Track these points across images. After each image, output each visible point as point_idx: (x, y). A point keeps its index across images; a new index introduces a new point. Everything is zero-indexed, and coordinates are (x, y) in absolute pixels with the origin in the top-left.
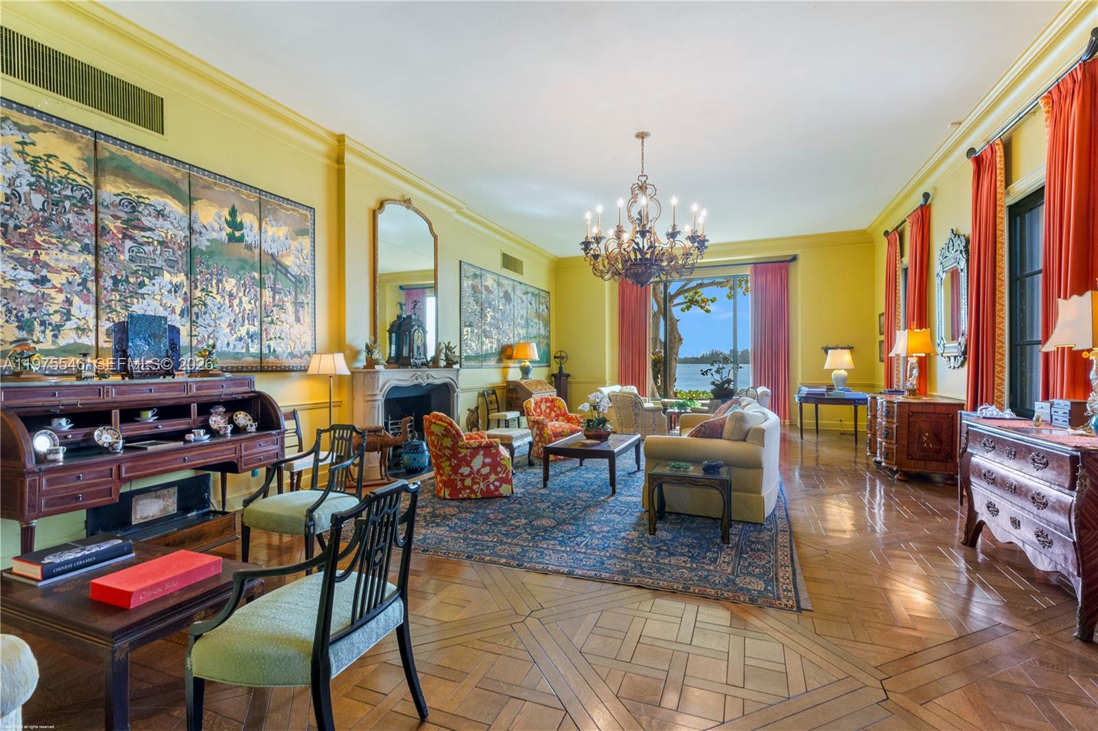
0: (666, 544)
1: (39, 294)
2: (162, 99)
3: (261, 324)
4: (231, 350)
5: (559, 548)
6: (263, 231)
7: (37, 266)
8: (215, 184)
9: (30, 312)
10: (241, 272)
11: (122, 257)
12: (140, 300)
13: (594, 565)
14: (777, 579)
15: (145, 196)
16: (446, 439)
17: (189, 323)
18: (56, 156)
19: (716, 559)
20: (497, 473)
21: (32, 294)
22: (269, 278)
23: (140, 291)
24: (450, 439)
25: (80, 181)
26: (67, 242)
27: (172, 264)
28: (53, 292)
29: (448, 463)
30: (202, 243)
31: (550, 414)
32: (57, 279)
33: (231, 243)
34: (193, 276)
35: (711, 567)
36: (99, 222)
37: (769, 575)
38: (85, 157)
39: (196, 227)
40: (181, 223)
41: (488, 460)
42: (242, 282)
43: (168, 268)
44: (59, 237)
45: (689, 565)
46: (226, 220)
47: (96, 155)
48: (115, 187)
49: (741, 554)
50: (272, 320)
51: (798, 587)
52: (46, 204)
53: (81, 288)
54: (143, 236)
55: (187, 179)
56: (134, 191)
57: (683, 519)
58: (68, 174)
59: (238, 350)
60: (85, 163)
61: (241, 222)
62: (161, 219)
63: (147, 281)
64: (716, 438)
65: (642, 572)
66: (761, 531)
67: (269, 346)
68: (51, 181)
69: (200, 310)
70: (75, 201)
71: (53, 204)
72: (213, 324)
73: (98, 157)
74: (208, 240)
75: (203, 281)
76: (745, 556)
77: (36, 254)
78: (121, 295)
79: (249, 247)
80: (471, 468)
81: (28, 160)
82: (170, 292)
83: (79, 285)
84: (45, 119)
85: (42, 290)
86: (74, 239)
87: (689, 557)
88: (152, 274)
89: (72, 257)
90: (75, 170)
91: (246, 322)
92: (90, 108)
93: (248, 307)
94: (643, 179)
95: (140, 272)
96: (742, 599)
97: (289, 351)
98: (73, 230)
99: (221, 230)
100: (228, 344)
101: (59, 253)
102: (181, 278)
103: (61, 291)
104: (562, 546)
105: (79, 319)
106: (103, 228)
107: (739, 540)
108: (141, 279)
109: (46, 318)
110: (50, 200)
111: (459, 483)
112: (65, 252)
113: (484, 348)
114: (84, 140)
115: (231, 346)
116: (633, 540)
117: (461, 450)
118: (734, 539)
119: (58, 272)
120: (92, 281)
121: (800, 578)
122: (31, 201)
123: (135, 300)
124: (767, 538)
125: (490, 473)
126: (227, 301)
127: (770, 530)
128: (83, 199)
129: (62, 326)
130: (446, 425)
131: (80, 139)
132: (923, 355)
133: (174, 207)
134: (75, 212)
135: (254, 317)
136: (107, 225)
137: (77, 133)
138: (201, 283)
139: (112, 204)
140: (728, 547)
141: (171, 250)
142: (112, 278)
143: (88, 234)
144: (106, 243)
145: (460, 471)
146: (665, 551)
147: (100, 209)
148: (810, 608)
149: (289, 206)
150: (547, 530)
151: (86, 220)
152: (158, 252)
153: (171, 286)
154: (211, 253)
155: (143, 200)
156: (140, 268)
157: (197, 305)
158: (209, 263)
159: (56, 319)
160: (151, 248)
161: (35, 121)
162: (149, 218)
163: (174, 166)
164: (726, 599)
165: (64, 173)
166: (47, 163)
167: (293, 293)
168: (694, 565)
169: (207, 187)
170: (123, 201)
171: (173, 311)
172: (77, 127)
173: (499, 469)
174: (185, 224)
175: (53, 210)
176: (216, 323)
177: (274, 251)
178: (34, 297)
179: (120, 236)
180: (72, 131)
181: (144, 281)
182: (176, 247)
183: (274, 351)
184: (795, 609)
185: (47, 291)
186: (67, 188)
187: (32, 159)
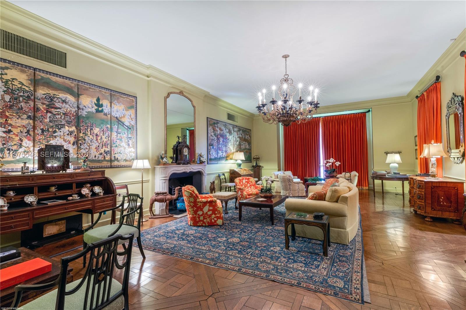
0: (293, 255)
1: (7, 137)
2: (66, 53)
3: (111, 147)
4: (97, 159)
5: (237, 255)
6: (112, 107)
7: (7, 125)
8: (90, 88)
9: (3, 145)
10: (102, 125)
11: (46, 121)
12: (54, 138)
13: (253, 267)
14: (352, 280)
15: (57, 94)
16: (191, 198)
17: (77, 148)
18: (16, 79)
19: (319, 266)
20: (215, 214)
21: (4, 137)
22: (115, 127)
23: (54, 135)
24: (193, 198)
25: (27, 89)
26: (21, 115)
27: (69, 123)
28: (14, 136)
29: (192, 209)
30: (84, 113)
31: (247, 185)
32: (15, 131)
33: (97, 113)
34: (79, 128)
35: (315, 271)
36: (36, 106)
37: (347, 278)
38: (30, 79)
39: (81, 107)
40: (73, 105)
41: (211, 208)
42: (102, 129)
43: (67, 125)
44: (17, 113)
45: (303, 269)
46: (95, 103)
47: (34, 78)
48: (43, 91)
49: (333, 263)
50: (116, 145)
51: (364, 287)
52: (11, 99)
53: (27, 134)
54: (56, 111)
55: (77, 86)
56: (52, 92)
57: (305, 241)
58: (22, 86)
59: (100, 159)
60: (30, 81)
61: (102, 104)
62: (64, 104)
63: (57, 130)
64: (322, 200)
65: (277, 272)
66: (346, 250)
67: (115, 157)
68: (14, 89)
69: (82, 142)
70: (24, 98)
71: (14, 99)
72: (88, 148)
73: (36, 79)
74: (86, 112)
75: (84, 129)
76: (335, 264)
77: (6, 120)
78: (45, 137)
79: (106, 114)
80: (203, 211)
81: (3, 81)
82: (68, 134)
83: (26, 133)
84: (11, 64)
85: (9, 136)
86: (24, 114)
87: (304, 264)
88: (60, 127)
89: (23, 121)
90: (25, 85)
91: (104, 146)
92: (33, 58)
93: (105, 140)
94: (286, 76)
95: (54, 127)
96: (329, 293)
97: (124, 158)
98: (24, 110)
99: (92, 108)
100: (95, 156)
101: (17, 120)
102: (73, 128)
103: (17, 136)
104: (239, 254)
105: (25, 147)
106: (37, 108)
107: (333, 255)
108: (55, 129)
109: (10, 147)
110: (13, 98)
111: (197, 219)
112: (20, 119)
113: (219, 155)
114: (29, 72)
115: (97, 157)
116: (277, 252)
117: (198, 203)
118: (330, 253)
119: (16, 127)
120: (32, 131)
121: (365, 280)
122: (4, 98)
123: (52, 139)
124: (349, 254)
125: (212, 214)
126: (95, 138)
127: (351, 249)
128: (28, 97)
129: (17, 150)
130: (191, 192)
131: (27, 71)
132: (439, 157)
133: (70, 98)
134: (24, 102)
135: (108, 144)
136: (39, 107)
137: (26, 69)
138: (83, 130)
139: (42, 98)
140: (326, 259)
141: (69, 117)
142: (41, 129)
143: (31, 111)
144: (39, 115)
145: (198, 213)
146: (292, 259)
147: (36, 100)
148: (369, 301)
149: (125, 96)
150: (234, 244)
151: (30, 105)
152: (63, 118)
153: (68, 132)
154: (88, 117)
155: (56, 96)
156: (54, 125)
157: (81, 140)
158: (87, 122)
159: (15, 148)
160: (60, 116)
161: (7, 65)
162: (59, 104)
163: (71, 81)
164: (320, 292)
165: (20, 86)
166: (12, 82)
167: (127, 133)
168: (306, 269)
169: (87, 89)
170: (47, 97)
171: (70, 143)
172: (26, 66)
173: (216, 212)
174: (76, 106)
175: (14, 101)
176: (89, 147)
177: (118, 116)
178: (5, 138)
179: (45, 111)
180: (24, 68)
181: (56, 130)
182: (71, 115)
183: (117, 159)
184: (360, 302)
185: (10, 136)
186: (21, 92)
187: (5, 80)
